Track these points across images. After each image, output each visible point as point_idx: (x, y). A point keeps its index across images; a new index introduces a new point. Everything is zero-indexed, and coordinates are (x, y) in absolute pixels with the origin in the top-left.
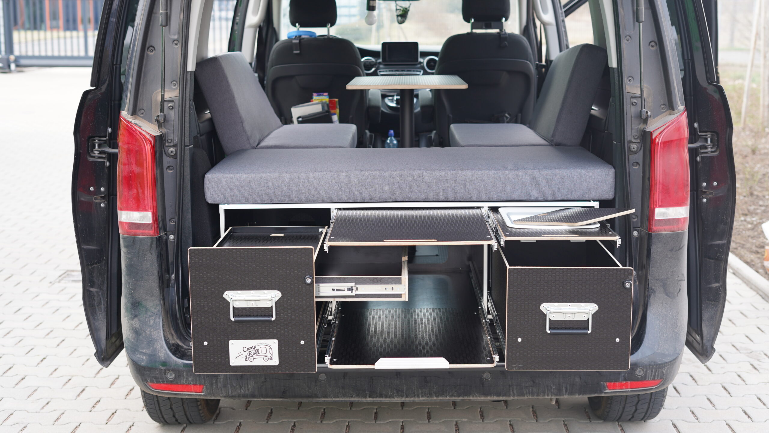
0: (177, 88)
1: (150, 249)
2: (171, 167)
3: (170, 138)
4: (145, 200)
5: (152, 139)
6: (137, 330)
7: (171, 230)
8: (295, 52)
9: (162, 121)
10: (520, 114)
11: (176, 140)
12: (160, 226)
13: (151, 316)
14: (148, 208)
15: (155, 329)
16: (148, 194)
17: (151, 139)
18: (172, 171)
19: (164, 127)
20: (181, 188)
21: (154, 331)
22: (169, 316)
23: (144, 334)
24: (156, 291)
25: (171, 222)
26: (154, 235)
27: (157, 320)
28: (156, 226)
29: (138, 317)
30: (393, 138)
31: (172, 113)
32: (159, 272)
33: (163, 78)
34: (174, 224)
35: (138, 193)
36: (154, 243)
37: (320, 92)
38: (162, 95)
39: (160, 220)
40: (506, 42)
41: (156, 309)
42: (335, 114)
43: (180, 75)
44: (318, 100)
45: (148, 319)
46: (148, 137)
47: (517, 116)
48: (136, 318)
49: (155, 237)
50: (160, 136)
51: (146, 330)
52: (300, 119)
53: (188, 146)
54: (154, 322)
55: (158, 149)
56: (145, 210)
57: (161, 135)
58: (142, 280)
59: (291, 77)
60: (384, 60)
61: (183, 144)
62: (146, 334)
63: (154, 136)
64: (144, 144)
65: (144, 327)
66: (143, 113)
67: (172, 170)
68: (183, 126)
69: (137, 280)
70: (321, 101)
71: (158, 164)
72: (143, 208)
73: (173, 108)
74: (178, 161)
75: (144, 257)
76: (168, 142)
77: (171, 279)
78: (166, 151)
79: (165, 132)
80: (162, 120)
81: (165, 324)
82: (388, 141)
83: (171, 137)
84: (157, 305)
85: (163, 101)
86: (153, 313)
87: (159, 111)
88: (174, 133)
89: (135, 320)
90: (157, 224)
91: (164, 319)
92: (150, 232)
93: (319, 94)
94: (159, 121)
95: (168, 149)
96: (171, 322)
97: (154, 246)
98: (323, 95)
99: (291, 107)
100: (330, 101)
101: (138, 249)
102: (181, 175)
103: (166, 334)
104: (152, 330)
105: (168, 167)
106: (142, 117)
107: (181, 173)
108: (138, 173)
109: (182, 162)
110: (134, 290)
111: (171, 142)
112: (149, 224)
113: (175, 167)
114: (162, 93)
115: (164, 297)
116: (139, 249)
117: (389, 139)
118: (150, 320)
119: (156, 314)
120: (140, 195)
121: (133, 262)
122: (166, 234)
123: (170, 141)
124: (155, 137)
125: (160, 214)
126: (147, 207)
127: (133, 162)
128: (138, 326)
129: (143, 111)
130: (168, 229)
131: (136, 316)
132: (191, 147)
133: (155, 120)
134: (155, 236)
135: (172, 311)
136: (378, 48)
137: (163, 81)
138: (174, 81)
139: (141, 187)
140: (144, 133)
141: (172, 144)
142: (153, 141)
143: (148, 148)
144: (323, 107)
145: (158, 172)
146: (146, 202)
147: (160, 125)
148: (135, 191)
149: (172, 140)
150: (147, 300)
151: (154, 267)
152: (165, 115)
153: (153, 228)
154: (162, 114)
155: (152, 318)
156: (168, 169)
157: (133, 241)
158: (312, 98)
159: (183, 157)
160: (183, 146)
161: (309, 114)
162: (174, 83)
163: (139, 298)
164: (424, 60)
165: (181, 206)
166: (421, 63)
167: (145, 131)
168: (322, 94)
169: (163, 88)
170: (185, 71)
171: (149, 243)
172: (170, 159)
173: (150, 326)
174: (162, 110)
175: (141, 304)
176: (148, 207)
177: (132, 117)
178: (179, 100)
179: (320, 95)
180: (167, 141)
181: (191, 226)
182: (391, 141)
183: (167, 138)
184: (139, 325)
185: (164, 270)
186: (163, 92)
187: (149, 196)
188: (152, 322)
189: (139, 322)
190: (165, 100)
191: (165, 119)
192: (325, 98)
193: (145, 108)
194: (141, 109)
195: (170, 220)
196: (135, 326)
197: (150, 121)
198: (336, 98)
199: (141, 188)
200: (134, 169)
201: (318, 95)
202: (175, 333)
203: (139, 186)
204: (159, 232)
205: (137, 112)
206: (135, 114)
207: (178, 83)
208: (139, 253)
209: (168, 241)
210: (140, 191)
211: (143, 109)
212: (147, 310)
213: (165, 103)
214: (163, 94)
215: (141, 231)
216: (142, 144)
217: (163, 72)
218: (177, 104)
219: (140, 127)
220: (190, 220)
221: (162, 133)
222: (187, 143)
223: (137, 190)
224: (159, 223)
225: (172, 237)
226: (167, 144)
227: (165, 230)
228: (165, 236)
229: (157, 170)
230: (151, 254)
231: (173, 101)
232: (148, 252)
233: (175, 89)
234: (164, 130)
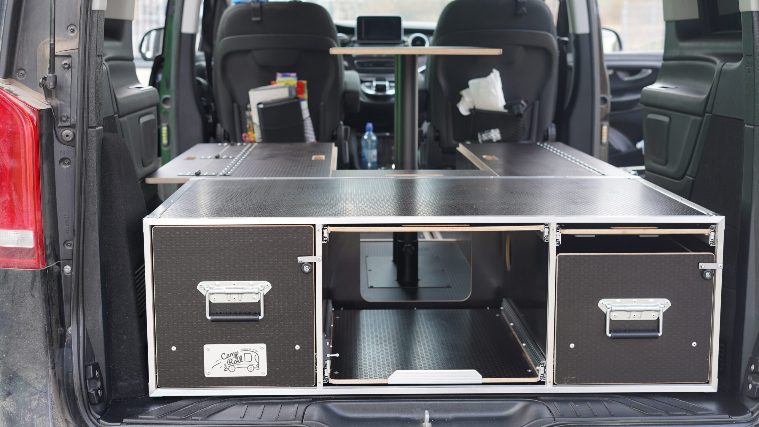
0: (77, 34)
1: (32, 289)
2: (66, 160)
3: (65, 114)
4: (23, 211)
5: (34, 114)
6: (10, 417)
7: (66, 258)
8: (254, 19)
9: (51, 87)
10: (537, 103)
11: (74, 118)
12: (48, 252)
13: (32, 394)
14: (29, 224)
15: (39, 415)
16: (27, 201)
17: (32, 114)
18: (69, 166)
19: (56, 97)
20: (83, 192)
21: (37, 418)
22: (62, 392)
23: (22, 423)
24: (42, 355)
25: (67, 245)
26: (37, 266)
27: (43, 400)
28: (40, 253)
29: (13, 395)
30: (372, 133)
31: (68, 75)
32: (45, 325)
33: (53, 17)
34: (71, 248)
35: (12, 200)
36: (38, 279)
37: (286, 70)
38: (51, 44)
39: (48, 243)
40: (524, 9)
41: (40, 383)
42: (304, 100)
43: (81, 14)
44: (283, 82)
45: (29, 399)
46: (28, 111)
47: (533, 104)
48: (10, 397)
49: (39, 270)
50: (49, 112)
51: (25, 416)
52: (261, 106)
53: (95, 127)
54: (37, 404)
55: (44, 130)
56: (23, 227)
57: (50, 109)
58: (18, 338)
59: (246, 52)
60: (359, 38)
61: (85, 124)
62: (25, 422)
63: (38, 110)
64: (22, 122)
65: (22, 411)
66: (23, 75)
67: (68, 164)
68: (86, 95)
69: (11, 338)
70: (287, 84)
71: (44, 154)
72: (20, 223)
73: (70, 66)
74: (77, 150)
75: (22, 302)
76: (62, 121)
77: (67, 334)
78: (58, 134)
79: (57, 104)
80: (50, 84)
81: (55, 406)
82: (366, 137)
83: (67, 112)
84: (42, 378)
85: (53, 55)
86: (36, 389)
87: (48, 71)
88: (72, 106)
89: (7, 399)
90: (42, 250)
91: (54, 399)
92: (31, 261)
93: (285, 74)
94: (46, 86)
95: (61, 132)
96: (66, 402)
97: (38, 283)
98: (289, 76)
99: (249, 90)
100: (298, 84)
101: (12, 288)
102: (82, 173)
103: (56, 423)
104: (35, 416)
105: (62, 160)
106: (21, 82)
107: (82, 169)
108: (11, 169)
109: (84, 152)
110: (6, 353)
111: (66, 121)
112: (30, 250)
113: (72, 160)
114: (50, 41)
115: (54, 364)
116: (14, 289)
117: (367, 133)
118: (31, 400)
119: (41, 392)
120: (15, 203)
121: (4, 309)
122: (59, 264)
123: (64, 119)
124: (39, 112)
125: (48, 233)
126: (26, 223)
127: (3, 150)
128: (12, 410)
129: (23, 72)
130: (62, 257)
131: (9, 394)
132: (99, 130)
133: (40, 84)
134: (39, 268)
135: (68, 385)
136: (352, 23)
137: (53, 22)
138: (71, 25)
139: (16, 190)
140: (21, 105)
141: (68, 124)
142: (35, 118)
143: (28, 129)
144: (290, 92)
145: (45, 168)
146: (25, 214)
147: (48, 94)
148: (7, 197)
149: (68, 118)
150: (26, 368)
151: (37, 317)
152: (56, 76)
153: (36, 256)
154: (51, 75)
155: (35, 397)
156: (61, 163)
157: (5, 277)
158: (275, 79)
159: (84, 144)
160: (85, 127)
161: (273, 100)
162: (72, 27)
163: (14, 365)
164: (408, 37)
165: (82, 221)
166: (404, 42)
167: (24, 102)
168: (288, 74)
169: (53, 34)
170: (89, 9)
171: (30, 280)
172: (64, 148)
173: (31, 410)
174: (52, 69)
175: (17, 376)
176: (28, 222)
177: (5, 81)
178: (79, 55)
179: (286, 76)
180: (61, 118)
181: (98, 252)
182: (369, 136)
183: (61, 113)
184: (14, 409)
185: (54, 322)
186: (52, 40)
187: (29, 205)
188: (34, 404)
189: (13, 403)
190: (55, 54)
191: (55, 83)
192: (292, 80)
193: (26, 68)
194: (20, 69)
195: (65, 243)
196: (8, 409)
197: (32, 87)
198: (304, 80)
199: (17, 193)
200: (5, 162)
201: (284, 76)
202: (72, 419)
203: (13, 189)
204: (46, 262)
205: (14, 73)
206: (11, 77)
207: (78, 28)
208: (13, 294)
209: (62, 275)
210: (15, 196)
211: (23, 70)
212: (28, 384)
213: (56, 59)
214: (52, 42)
215: (16, 260)
216: (19, 123)
217: (53, 9)
218: (76, 60)
219: (15, 96)
220: (97, 243)
221: (52, 106)
222: (93, 123)
223: (11, 195)
224: (47, 248)
225: (67, 269)
226: (60, 124)
227: (57, 258)
228: (57, 267)
229: (43, 164)
230: (33, 296)
231: (69, 56)
232: (28, 294)
233: (73, 38)
234: (56, 102)
